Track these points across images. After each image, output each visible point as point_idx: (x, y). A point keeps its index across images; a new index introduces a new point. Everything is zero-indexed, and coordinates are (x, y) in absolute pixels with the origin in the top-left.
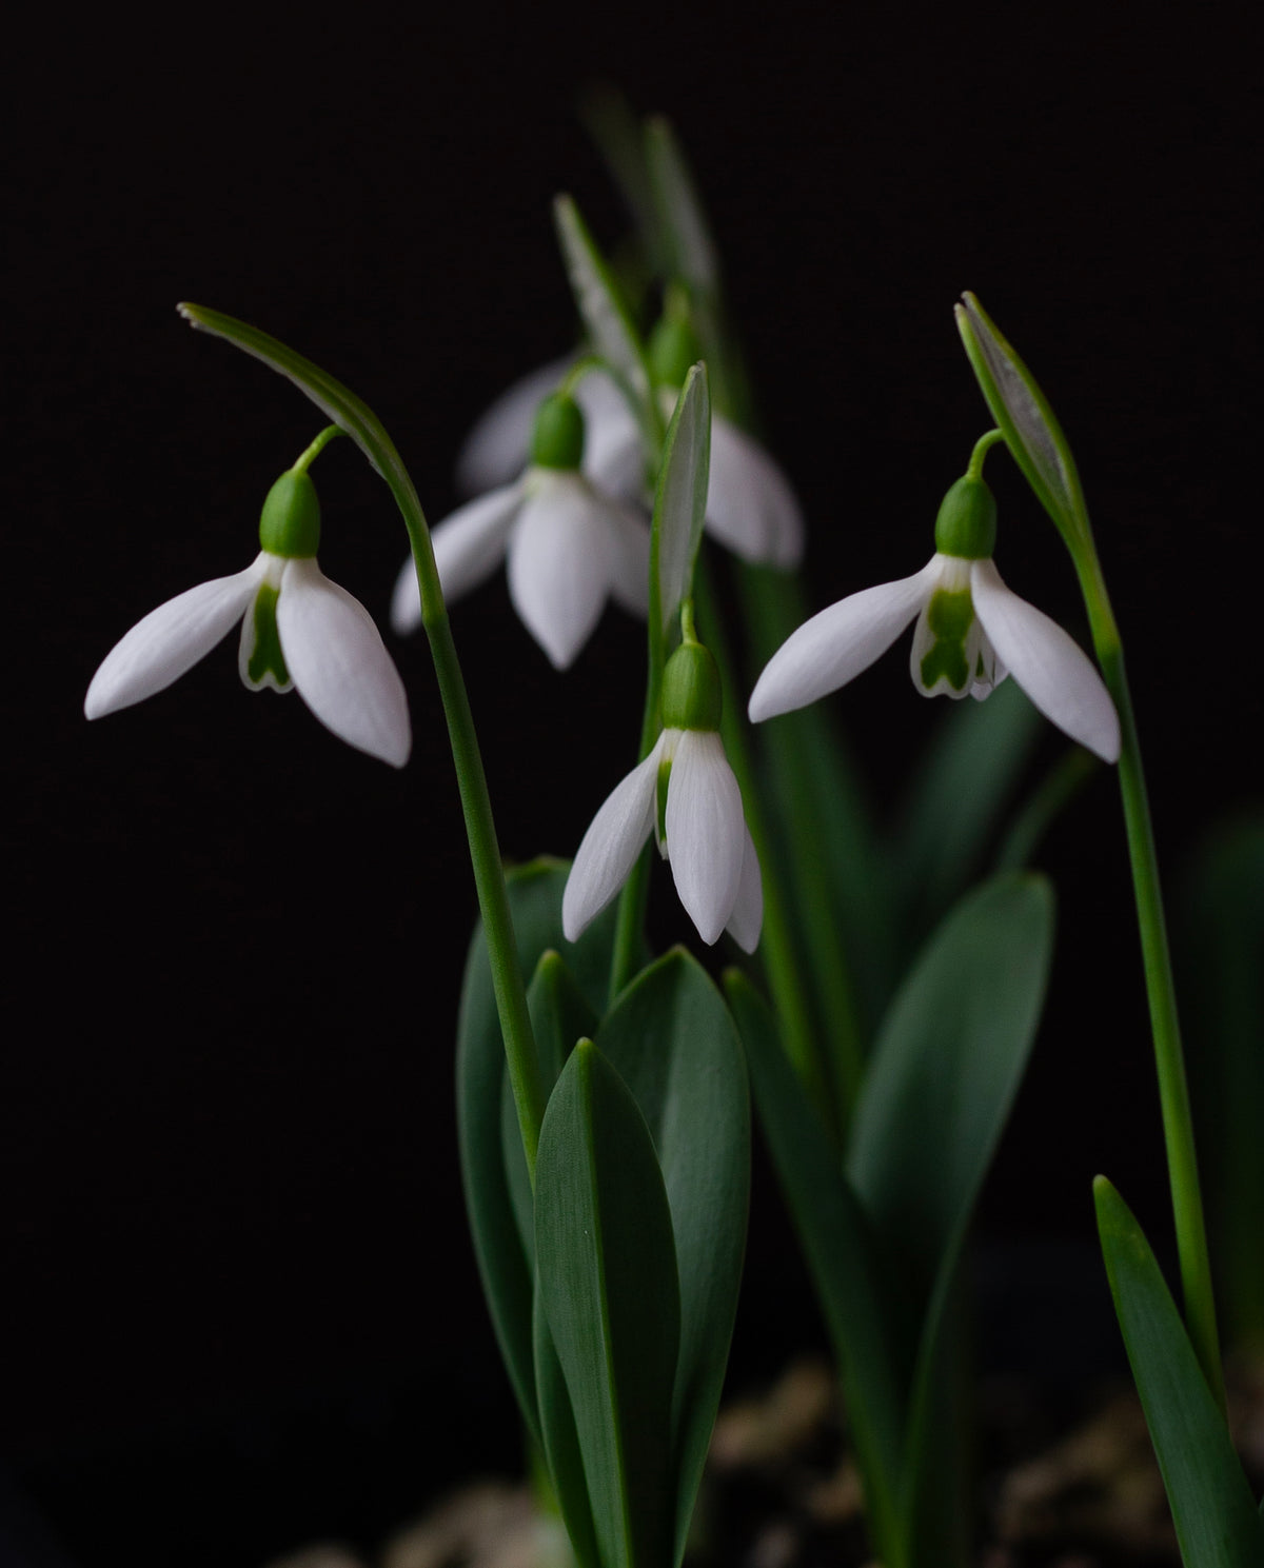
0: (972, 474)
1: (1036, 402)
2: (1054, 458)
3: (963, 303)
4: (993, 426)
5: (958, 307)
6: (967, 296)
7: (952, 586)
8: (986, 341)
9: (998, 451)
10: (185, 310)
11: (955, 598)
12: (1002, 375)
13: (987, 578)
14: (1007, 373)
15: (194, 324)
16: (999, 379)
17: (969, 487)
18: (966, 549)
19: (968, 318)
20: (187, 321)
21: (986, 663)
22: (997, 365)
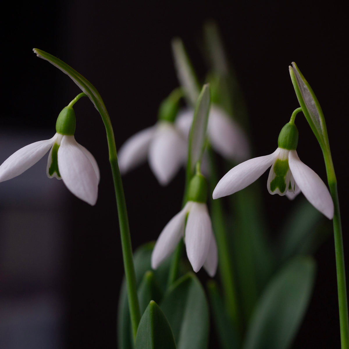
0: (291, 122)
1: (313, 99)
2: (318, 118)
3: (292, 66)
4: (300, 107)
5: (290, 67)
6: (293, 63)
7: (282, 158)
8: (299, 79)
9: (300, 114)
10: (35, 51)
11: (283, 162)
12: (303, 90)
13: (294, 156)
14: (305, 89)
15: (38, 55)
16: (302, 91)
17: (290, 126)
18: (288, 147)
19: (293, 70)
20: (36, 54)
21: (292, 185)
22: (302, 87)
